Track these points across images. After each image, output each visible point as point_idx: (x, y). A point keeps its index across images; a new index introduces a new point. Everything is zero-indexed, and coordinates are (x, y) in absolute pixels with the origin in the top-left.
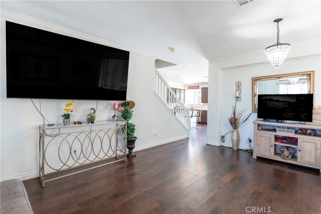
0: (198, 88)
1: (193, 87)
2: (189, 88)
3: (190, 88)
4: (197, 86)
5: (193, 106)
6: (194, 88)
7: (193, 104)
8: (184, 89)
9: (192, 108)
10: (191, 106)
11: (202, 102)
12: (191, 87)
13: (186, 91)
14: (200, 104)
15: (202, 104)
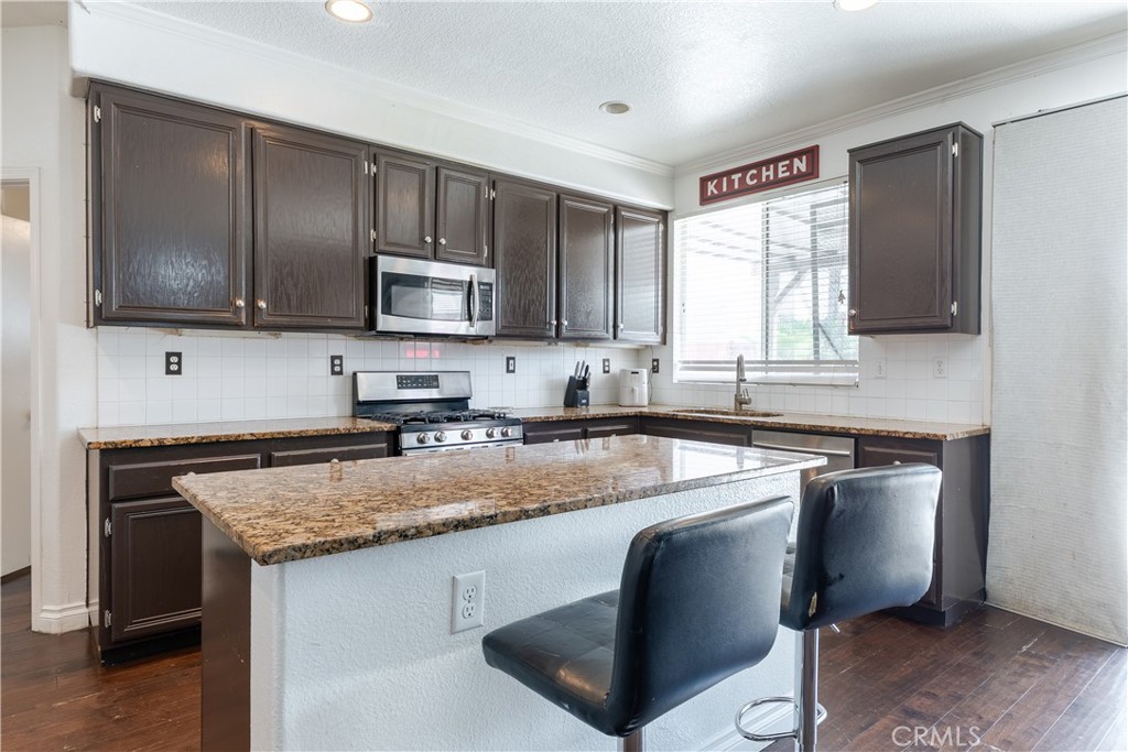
0: (801, 177)
1: (744, 169)
2: (711, 187)
3: (720, 187)
4: (790, 156)
5: (748, 375)
6: (761, 187)
7: (754, 354)
8: (664, 215)
9: (740, 402)
10: (733, 376)
11: (858, 327)
12: (729, 173)
13: (677, 226)
14: (827, 353)
15: (852, 345)
